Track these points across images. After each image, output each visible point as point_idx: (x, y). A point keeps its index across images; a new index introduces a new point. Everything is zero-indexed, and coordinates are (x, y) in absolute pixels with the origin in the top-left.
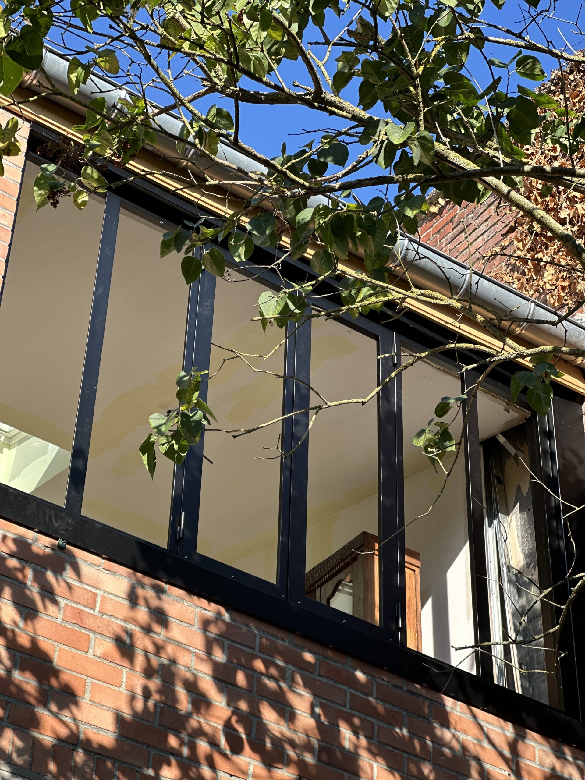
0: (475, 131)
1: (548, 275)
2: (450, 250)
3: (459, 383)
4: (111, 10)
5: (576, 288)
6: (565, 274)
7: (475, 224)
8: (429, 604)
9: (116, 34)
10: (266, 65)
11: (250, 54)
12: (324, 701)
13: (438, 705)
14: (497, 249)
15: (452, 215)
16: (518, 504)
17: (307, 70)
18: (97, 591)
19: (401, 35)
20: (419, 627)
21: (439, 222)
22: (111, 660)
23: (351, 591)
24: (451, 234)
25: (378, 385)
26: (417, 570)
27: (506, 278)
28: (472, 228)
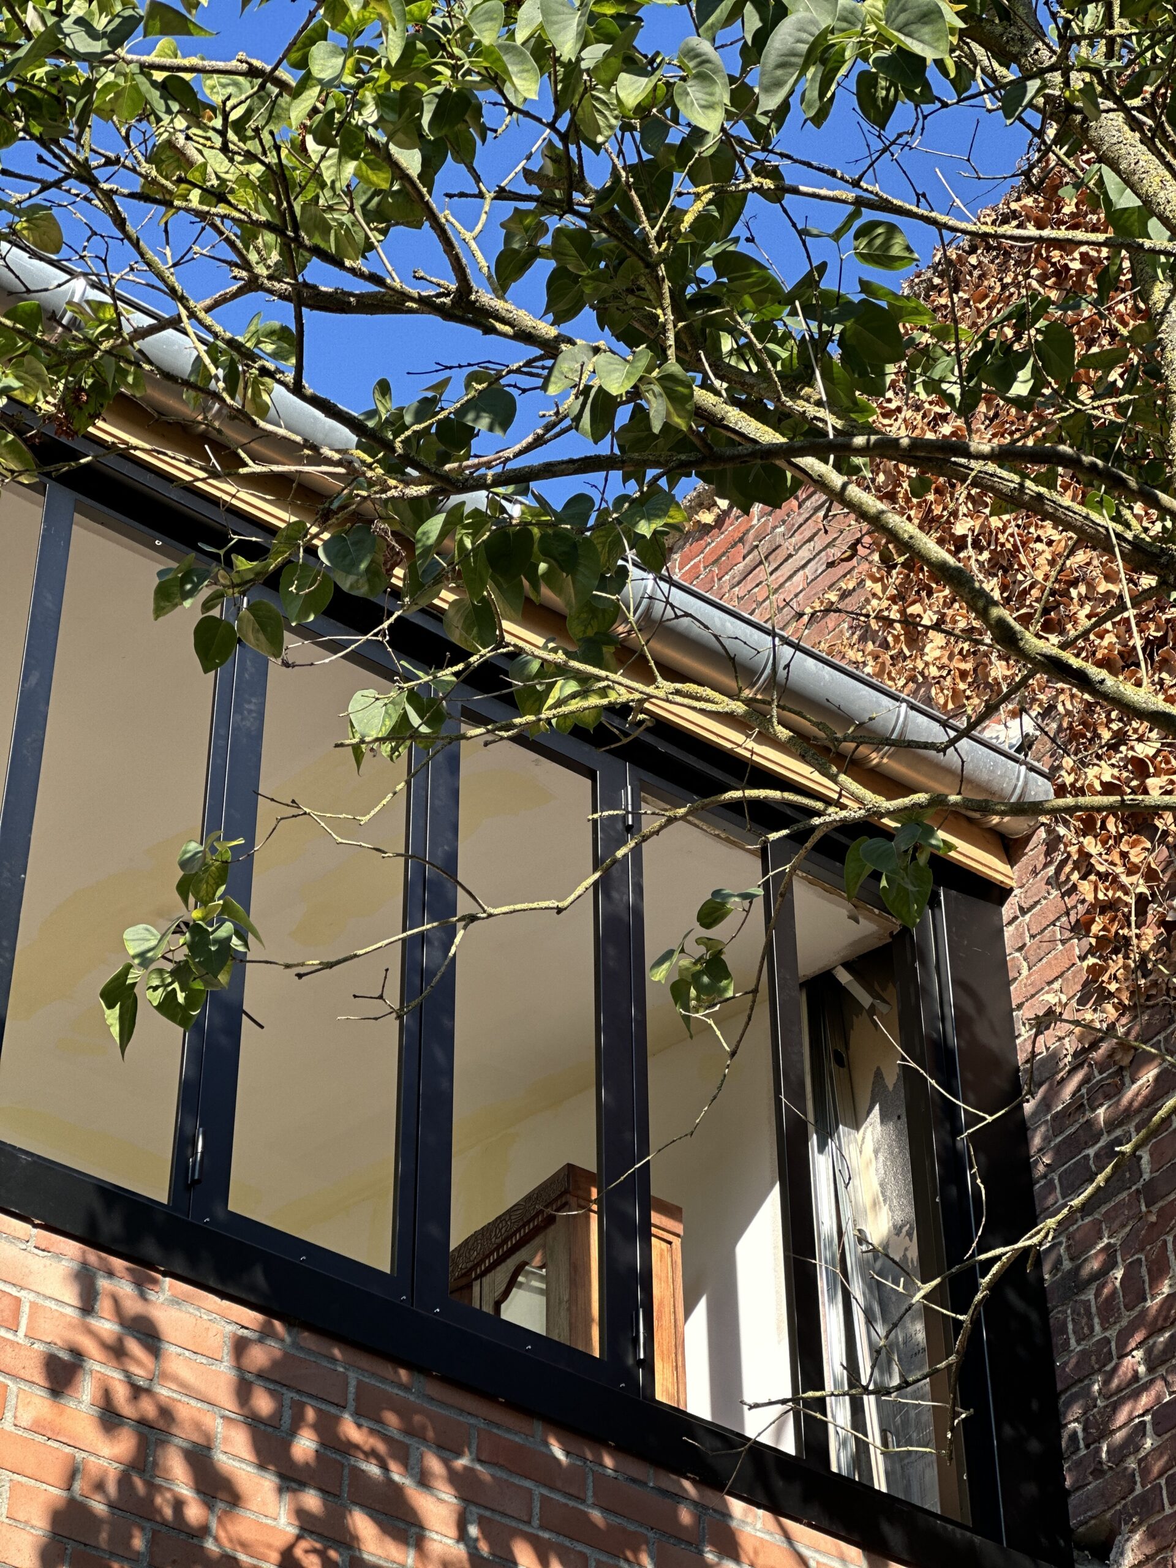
0: (779, 368)
1: (933, 649)
2: (740, 599)
3: (758, 863)
4: (40, 125)
5: (988, 675)
6: (966, 646)
7: (789, 545)
8: (701, 1309)
9: (52, 176)
10: (359, 237)
11: (328, 216)
12: (488, 1514)
13: (718, 1517)
14: (833, 596)
15: (743, 529)
16: (877, 1107)
17: (440, 247)
18: (22, 1294)
19: (627, 181)
20: (680, 1358)
21: (716, 542)
22: (49, 1435)
23: (544, 1286)
24: (741, 566)
25: (595, 870)
26: (677, 1242)
27: (851, 654)
28: (781, 554)
